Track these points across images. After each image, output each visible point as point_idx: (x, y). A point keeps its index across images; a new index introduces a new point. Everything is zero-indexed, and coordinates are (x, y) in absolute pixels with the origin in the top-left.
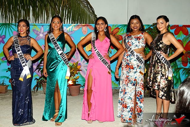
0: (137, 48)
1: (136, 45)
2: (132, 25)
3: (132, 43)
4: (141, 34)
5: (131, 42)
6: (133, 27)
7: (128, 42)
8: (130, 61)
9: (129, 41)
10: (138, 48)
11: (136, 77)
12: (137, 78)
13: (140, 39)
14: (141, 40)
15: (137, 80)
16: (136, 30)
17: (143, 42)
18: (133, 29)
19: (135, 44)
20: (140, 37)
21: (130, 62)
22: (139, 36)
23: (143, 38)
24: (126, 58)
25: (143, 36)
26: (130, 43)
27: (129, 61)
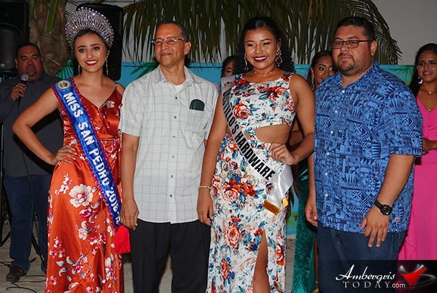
0: (265, 123)
1: (263, 115)
2: (250, 51)
3: (251, 106)
4: (281, 80)
5: (248, 105)
6: (254, 58)
7: (238, 103)
8: (243, 170)
9: (239, 99)
10: (268, 124)
11: (262, 224)
12: (265, 227)
13: (275, 95)
14: (280, 100)
15: (268, 234)
16: (262, 65)
17: (286, 107)
18: (252, 62)
19: (260, 112)
20: (276, 87)
21: (243, 173)
22: (273, 84)
23: (289, 91)
24: (231, 157)
25: (287, 87)
26: (242, 108)
27: (239, 169)
